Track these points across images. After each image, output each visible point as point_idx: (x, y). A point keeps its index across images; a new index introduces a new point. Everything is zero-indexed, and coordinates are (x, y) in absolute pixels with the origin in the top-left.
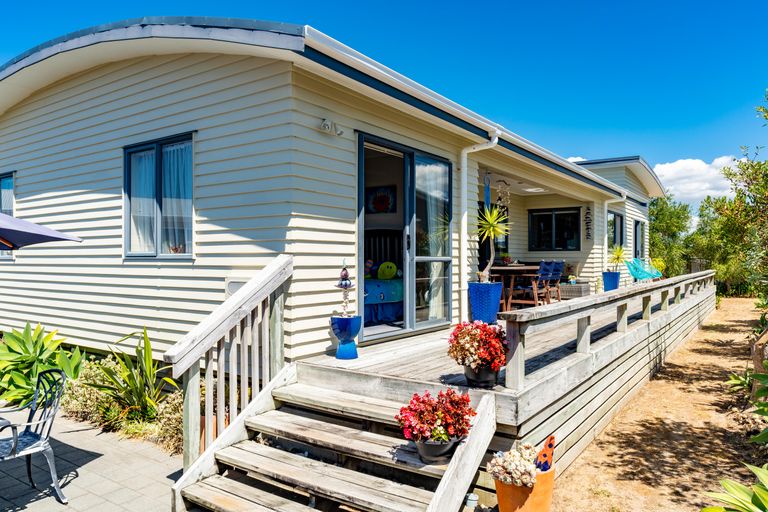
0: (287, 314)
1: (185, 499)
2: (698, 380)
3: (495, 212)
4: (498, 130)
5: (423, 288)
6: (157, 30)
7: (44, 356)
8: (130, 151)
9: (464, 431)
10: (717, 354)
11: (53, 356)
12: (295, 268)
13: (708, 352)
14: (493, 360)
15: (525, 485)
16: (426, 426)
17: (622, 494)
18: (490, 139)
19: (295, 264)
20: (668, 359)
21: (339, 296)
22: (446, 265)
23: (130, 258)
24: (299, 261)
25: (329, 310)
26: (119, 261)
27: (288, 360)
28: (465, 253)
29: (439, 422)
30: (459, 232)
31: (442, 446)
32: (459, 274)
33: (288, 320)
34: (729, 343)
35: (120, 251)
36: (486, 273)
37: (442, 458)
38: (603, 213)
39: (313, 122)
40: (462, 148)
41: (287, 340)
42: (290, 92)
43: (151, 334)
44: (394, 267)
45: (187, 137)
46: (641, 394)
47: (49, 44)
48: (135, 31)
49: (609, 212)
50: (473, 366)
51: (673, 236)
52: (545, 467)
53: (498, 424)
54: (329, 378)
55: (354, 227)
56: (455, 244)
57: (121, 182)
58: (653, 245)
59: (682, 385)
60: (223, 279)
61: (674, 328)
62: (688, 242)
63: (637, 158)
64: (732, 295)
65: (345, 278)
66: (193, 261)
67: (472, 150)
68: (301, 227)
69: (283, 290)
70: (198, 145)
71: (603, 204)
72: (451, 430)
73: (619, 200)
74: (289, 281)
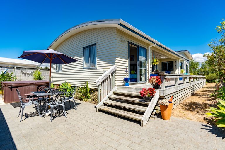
0: (116, 77)
1: (98, 109)
2: (202, 96)
3: (156, 59)
4: (157, 42)
5: (141, 75)
6: (90, 24)
7: (68, 88)
8: (84, 48)
9: (154, 95)
10: (206, 92)
11: (70, 88)
12: (117, 68)
13: (204, 92)
14: (159, 83)
15: (167, 105)
16: (146, 94)
17: (187, 113)
18: (155, 44)
19: (117, 67)
20: (195, 92)
21: (125, 74)
22: (146, 70)
23: (84, 69)
24: (118, 66)
25: (123, 77)
26: (82, 69)
27: (116, 86)
28: (149, 68)
29: (149, 93)
30: (148, 64)
31: (149, 98)
32: (148, 72)
33: (116, 78)
34: (210, 90)
35: (82, 67)
36: (154, 72)
37: (149, 100)
38: (179, 62)
39: (120, 39)
40: (148, 46)
41: (116, 82)
42: (116, 33)
43: (88, 83)
44: (134, 72)
45: (95, 44)
46: (189, 98)
47: (70, 29)
48: (86, 24)
49: (180, 62)
50: (155, 84)
51: (195, 69)
52: (171, 102)
53: (160, 96)
54: (124, 89)
55: (128, 61)
56: (147, 66)
57: (82, 54)
58: (190, 71)
59: (198, 97)
60: (103, 71)
61: (196, 86)
62: (199, 70)
63: (187, 50)
64: (210, 83)
65: (126, 70)
66: (96, 68)
67: (151, 46)
68: (118, 60)
69: (115, 72)
70: (97, 46)
71: (179, 60)
72: (151, 95)
73: (183, 59)
74: (116, 70)
